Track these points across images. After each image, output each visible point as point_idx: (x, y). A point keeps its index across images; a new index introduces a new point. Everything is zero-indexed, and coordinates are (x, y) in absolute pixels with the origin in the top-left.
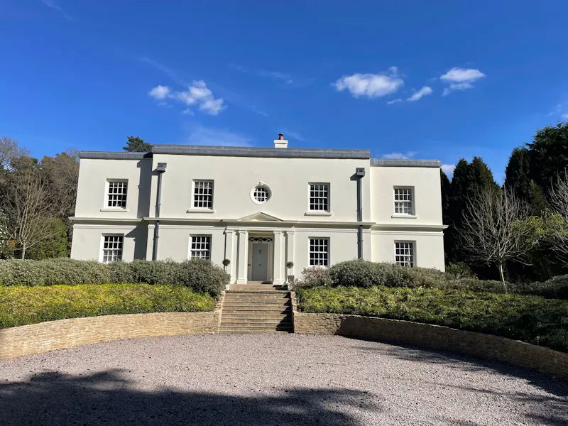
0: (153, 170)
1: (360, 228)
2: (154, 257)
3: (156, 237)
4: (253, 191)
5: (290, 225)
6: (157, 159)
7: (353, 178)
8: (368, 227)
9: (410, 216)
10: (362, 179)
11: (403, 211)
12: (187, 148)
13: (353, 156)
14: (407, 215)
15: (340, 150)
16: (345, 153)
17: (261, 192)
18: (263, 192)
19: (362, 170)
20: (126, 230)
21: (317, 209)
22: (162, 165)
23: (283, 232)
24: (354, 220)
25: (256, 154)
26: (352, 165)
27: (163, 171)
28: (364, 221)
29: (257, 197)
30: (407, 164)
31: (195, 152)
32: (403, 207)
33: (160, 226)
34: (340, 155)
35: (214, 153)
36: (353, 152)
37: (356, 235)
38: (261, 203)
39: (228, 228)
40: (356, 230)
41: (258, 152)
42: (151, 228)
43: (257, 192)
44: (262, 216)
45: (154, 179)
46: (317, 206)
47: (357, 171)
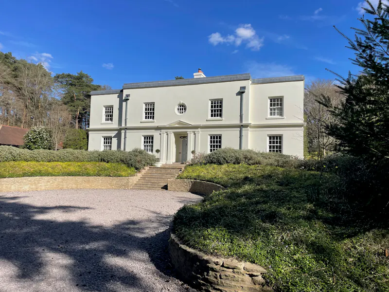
0: (123, 99)
1: (241, 127)
2: (124, 149)
3: (125, 137)
4: (177, 107)
5: (197, 127)
6: (125, 92)
7: (238, 94)
8: (246, 126)
9: (281, 117)
10: (244, 94)
11: (276, 114)
12: (140, 84)
13: (238, 79)
14: (278, 117)
15: (230, 76)
16: (233, 77)
17: (182, 108)
18: (183, 108)
19: (244, 88)
20: (113, 134)
21: (215, 116)
22: (128, 96)
23: (193, 132)
24: (237, 122)
25: (177, 84)
26: (237, 85)
27: (128, 99)
28: (244, 122)
29: (179, 111)
30: (278, 81)
31: (144, 86)
32: (276, 111)
33: (127, 131)
34: (229, 79)
35: (155, 85)
36: (238, 76)
37: (239, 132)
38: (181, 114)
39: (162, 131)
40: (239, 129)
41: (179, 82)
42: (123, 132)
43: (179, 108)
44: (180, 123)
45: (124, 103)
46: (215, 114)
47: (240, 89)
